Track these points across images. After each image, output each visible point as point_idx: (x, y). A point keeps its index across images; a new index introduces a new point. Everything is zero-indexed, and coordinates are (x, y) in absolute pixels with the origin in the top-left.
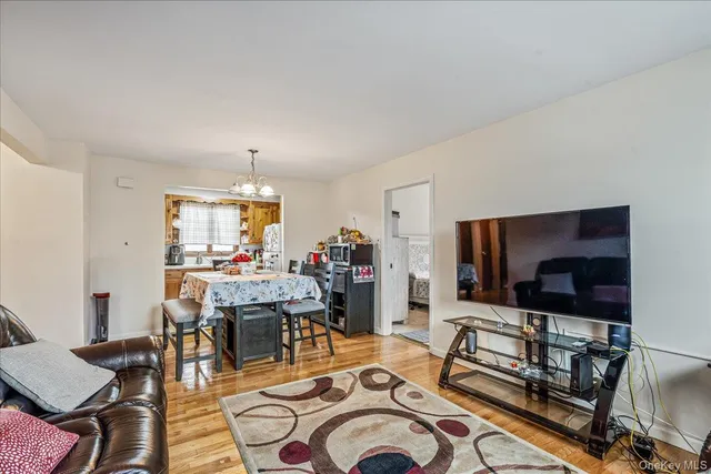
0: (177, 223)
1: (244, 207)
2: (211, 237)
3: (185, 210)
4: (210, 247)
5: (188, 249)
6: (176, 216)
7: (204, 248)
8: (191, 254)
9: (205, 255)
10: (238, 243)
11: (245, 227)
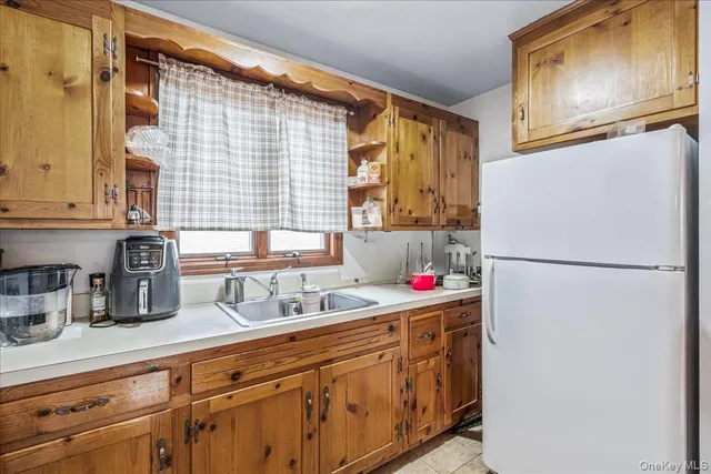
0: (142, 142)
1: (360, 113)
2: (268, 206)
3: (177, 94)
4: (260, 238)
5: (191, 244)
6: (140, 115)
7: (242, 243)
8: (202, 266)
9: (248, 267)
10: (343, 228)
11: (367, 173)
